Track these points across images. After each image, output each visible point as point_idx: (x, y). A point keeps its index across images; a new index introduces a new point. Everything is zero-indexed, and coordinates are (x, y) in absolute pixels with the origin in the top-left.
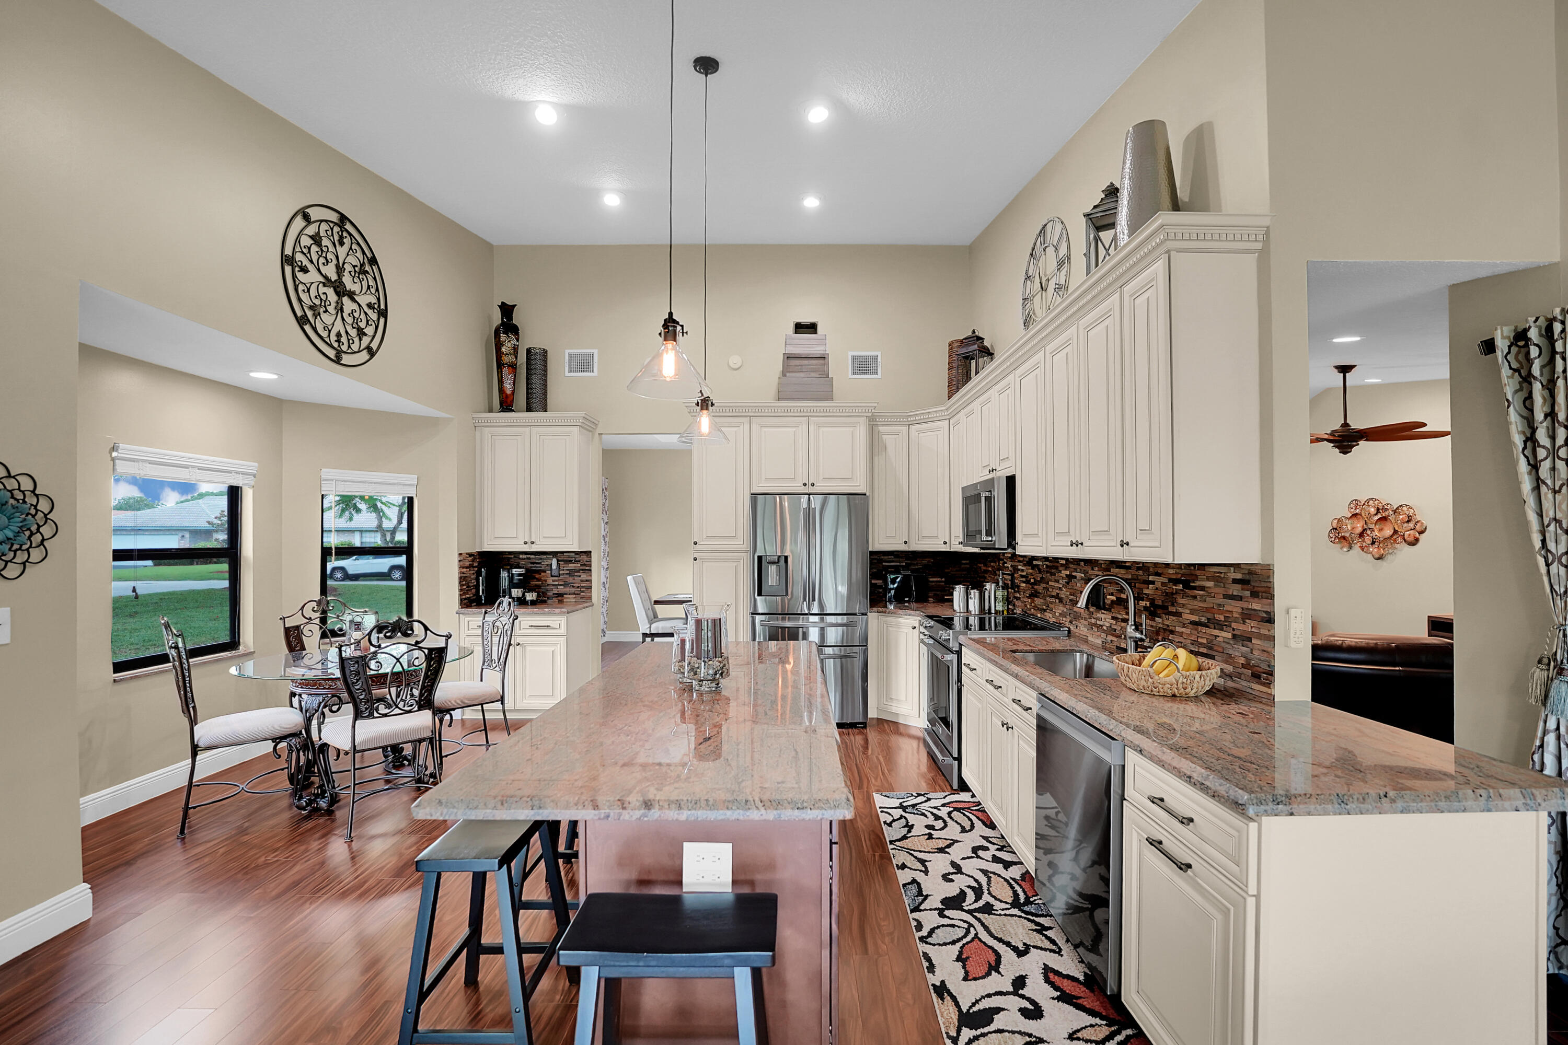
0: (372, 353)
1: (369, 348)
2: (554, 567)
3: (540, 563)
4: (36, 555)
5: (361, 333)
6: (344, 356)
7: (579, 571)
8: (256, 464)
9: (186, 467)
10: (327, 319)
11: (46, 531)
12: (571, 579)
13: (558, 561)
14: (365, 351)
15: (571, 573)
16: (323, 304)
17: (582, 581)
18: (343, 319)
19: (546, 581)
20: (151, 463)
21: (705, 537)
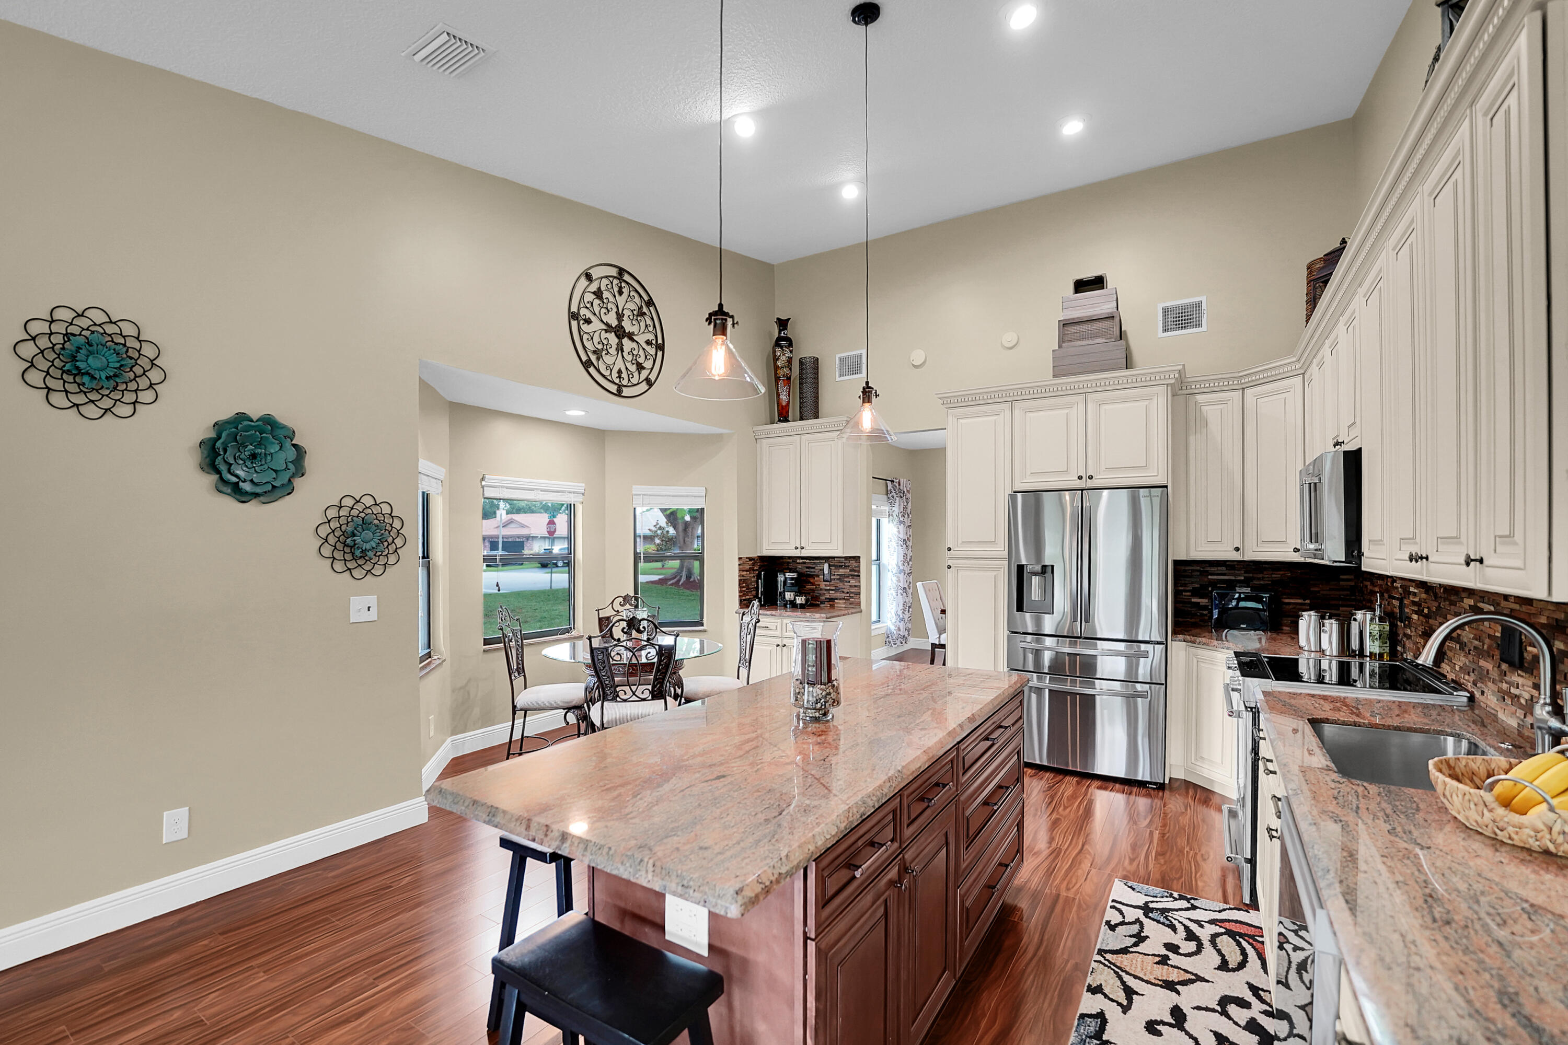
0: (650, 384)
1: (647, 380)
2: (826, 572)
3: (814, 568)
4: (392, 559)
5: (640, 367)
6: (624, 389)
7: (848, 577)
8: (583, 485)
9: (532, 490)
10: (609, 359)
11: (399, 542)
12: (841, 584)
13: (830, 566)
14: (644, 382)
15: (842, 578)
16: (605, 347)
17: (851, 586)
18: (623, 357)
19: (819, 585)
20: (507, 488)
21: (960, 542)
